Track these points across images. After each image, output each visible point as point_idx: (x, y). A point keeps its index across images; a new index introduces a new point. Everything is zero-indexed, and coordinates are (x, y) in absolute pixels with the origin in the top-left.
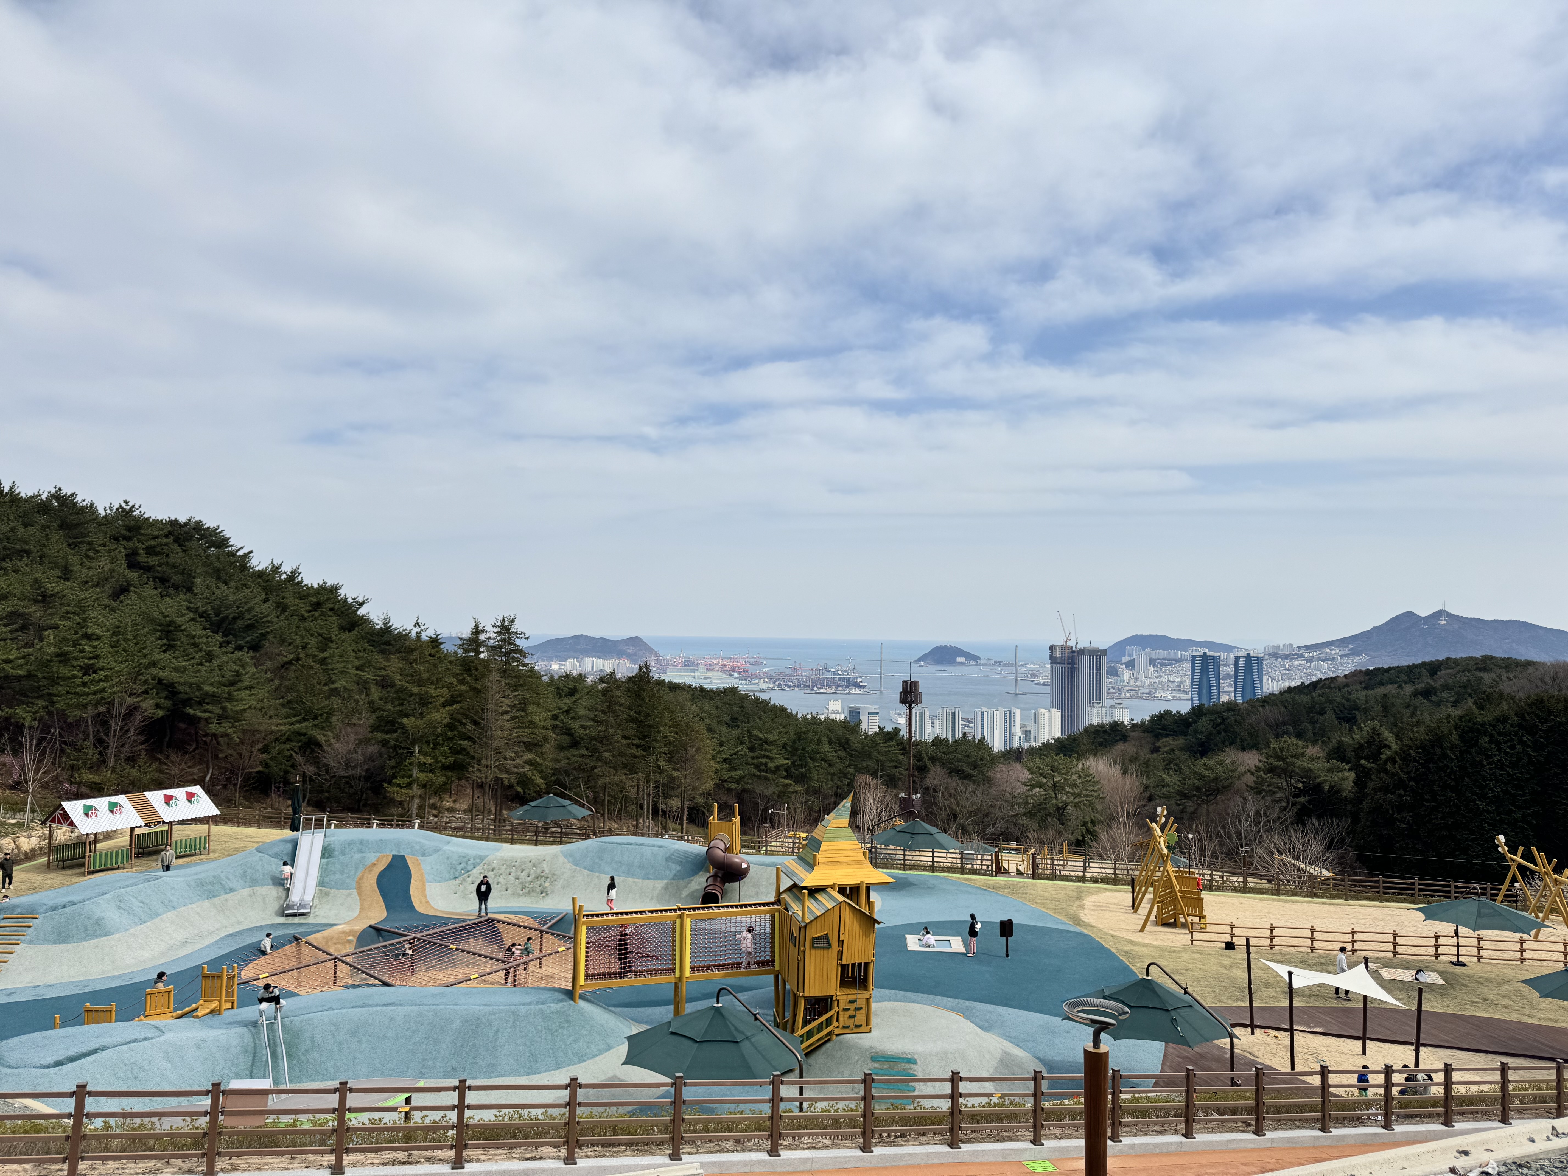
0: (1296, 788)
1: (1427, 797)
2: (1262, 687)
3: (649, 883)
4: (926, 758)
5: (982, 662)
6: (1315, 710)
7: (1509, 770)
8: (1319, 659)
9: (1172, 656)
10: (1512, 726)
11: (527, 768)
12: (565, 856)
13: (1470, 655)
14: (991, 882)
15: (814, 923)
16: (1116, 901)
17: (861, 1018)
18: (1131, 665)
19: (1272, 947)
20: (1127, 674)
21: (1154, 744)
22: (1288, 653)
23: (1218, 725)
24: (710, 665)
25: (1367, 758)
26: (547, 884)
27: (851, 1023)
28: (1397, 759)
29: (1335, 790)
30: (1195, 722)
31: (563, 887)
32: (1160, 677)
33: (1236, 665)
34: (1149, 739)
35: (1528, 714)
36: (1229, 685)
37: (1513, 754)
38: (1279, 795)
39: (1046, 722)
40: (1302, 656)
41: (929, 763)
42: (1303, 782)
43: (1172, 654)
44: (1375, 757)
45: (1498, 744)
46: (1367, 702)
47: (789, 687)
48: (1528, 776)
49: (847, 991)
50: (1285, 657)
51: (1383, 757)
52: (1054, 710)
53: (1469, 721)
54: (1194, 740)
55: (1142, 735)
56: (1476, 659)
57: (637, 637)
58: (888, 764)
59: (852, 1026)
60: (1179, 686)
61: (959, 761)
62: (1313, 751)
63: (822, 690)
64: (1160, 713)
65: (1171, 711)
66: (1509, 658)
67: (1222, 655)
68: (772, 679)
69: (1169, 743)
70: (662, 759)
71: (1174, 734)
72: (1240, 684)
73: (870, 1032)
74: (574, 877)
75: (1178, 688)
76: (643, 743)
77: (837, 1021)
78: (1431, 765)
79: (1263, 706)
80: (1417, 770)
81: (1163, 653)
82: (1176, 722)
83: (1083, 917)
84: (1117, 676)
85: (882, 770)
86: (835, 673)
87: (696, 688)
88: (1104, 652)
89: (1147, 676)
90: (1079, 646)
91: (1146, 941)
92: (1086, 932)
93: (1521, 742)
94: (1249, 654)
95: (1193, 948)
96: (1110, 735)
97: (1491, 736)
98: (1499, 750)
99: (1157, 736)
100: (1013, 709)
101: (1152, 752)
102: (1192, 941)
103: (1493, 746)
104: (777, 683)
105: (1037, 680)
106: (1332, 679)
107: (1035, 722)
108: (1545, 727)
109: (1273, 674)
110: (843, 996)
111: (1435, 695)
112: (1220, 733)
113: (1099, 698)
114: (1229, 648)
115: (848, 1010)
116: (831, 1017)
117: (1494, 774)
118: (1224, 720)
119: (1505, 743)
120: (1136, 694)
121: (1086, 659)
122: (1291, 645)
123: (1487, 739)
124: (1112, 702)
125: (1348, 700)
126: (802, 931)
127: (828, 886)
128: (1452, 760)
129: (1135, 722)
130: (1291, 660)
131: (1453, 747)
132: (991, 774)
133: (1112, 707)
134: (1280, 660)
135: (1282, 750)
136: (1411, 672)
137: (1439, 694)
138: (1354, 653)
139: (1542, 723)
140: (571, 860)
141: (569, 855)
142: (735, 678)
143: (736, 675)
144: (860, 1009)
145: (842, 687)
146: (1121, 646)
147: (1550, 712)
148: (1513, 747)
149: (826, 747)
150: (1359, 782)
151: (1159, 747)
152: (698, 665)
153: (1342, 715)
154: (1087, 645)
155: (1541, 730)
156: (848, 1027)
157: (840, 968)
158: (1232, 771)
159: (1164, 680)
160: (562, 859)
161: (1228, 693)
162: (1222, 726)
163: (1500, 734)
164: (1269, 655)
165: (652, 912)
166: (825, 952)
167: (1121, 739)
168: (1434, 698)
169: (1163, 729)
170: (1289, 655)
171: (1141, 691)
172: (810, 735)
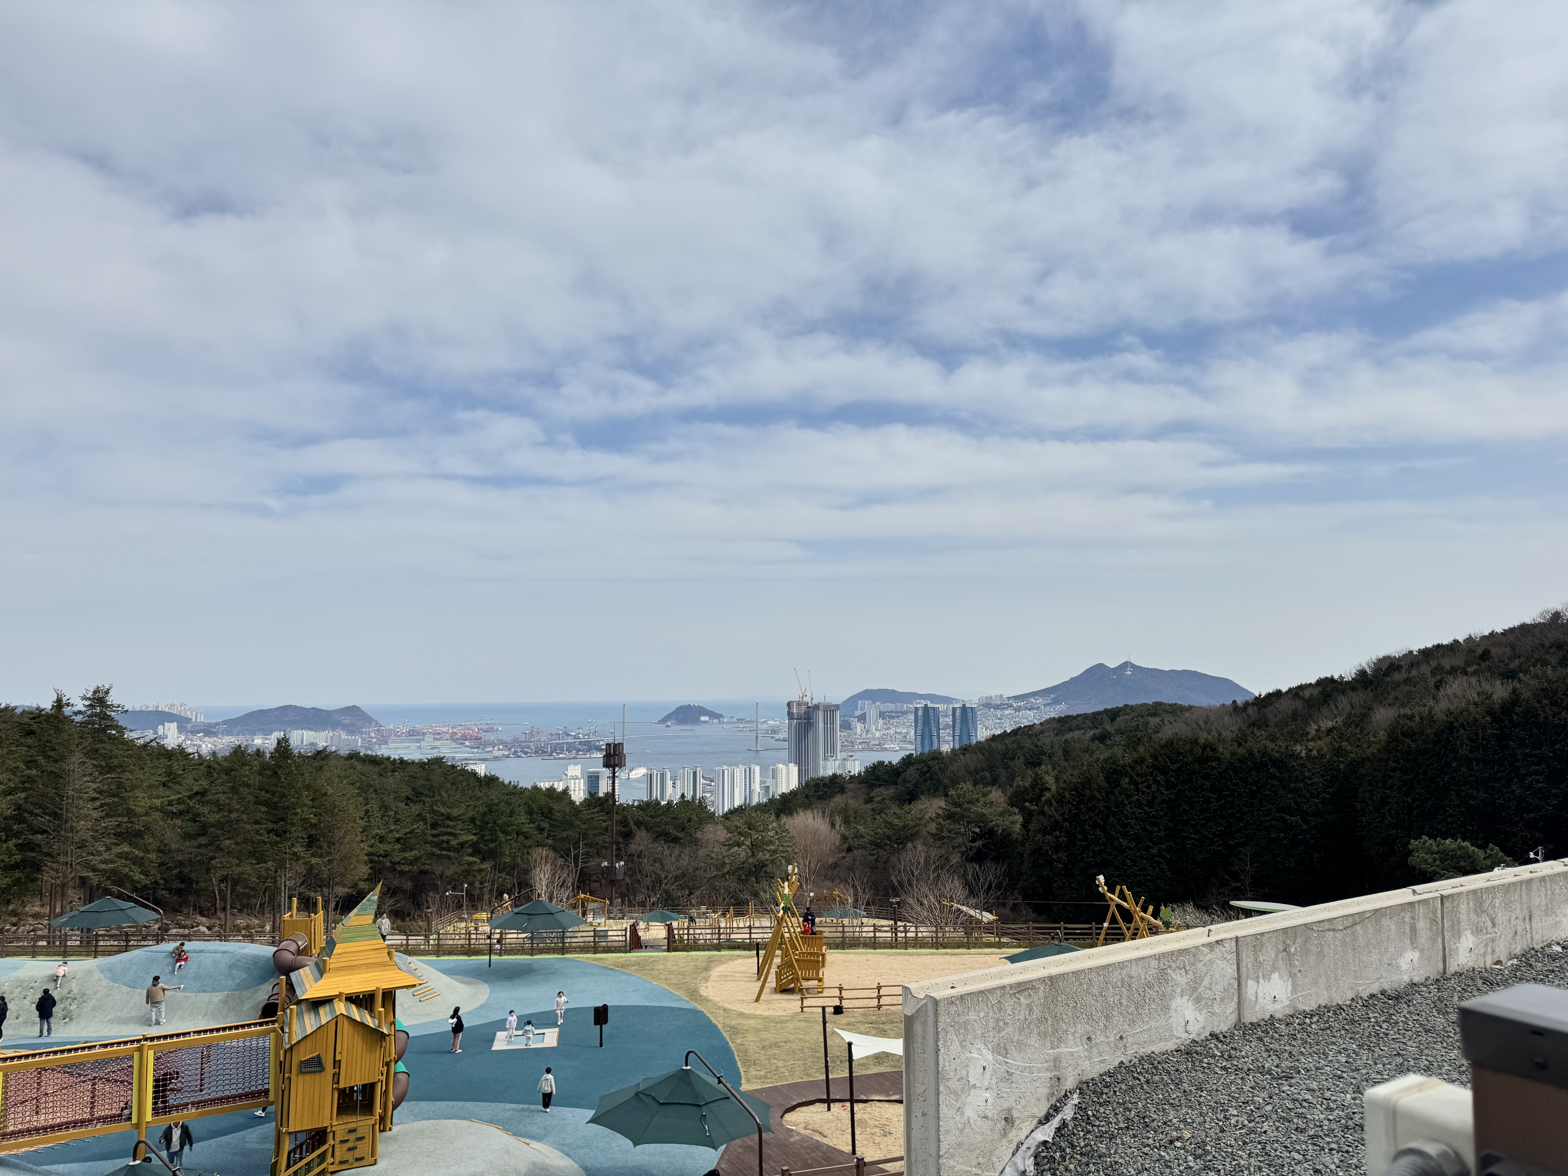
0: (973, 832)
1: (1079, 837)
2: (976, 736)
3: (205, 997)
4: (632, 823)
5: (726, 720)
6: (1008, 756)
7: (1146, 808)
8: (1026, 708)
9: (899, 709)
10: (1148, 767)
11: (119, 862)
12: (102, 972)
13: (1143, 702)
14: (621, 960)
15: (302, 1045)
16: (744, 969)
17: (363, 1149)
18: (862, 718)
19: (879, 1007)
20: (859, 727)
21: (868, 794)
22: (999, 703)
23: (924, 774)
24: (439, 734)
25: (1031, 802)
26: (73, 1007)
27: (349, 1156)
28: (1053, 802)
29: (1007, 834)
30: (904, 771)
31: (94, 1009)
32: (889, 729)
33: (954, 714)
34: (864, 790)
35: (1161, 755)
36: (949, 735)
37: (1148, 793)
38: (960, 840)
39: (784, 776)
40: (1011, 706)
41: (634, 828)
42: (979, 827)
43: (899, 706)
44: (1036, 800)
45: (1136, 784)
46: (1052, 747)
47: (526, 753)
48: (1162, 813)
49: (349, 1119)
50: (997, 707)
51: (1043, 799)
52: (792, 765)
53: (1114, 763)
54: (903, 789)
55: (858, 786)
56: (1149, 705)
57: (354, 706)
58: (591, 832)
59: (351, 1160)
60: (905, 737)
61: (667, 824)
62: (996, 795)
63: (561, 756)
64: (874, 764)
65: (884, 762)
66: (1175, 704)
67: (942, 707)
68: (506, 745)
69: (883, 792)
70: (298, 845)
71: (886, 783)
72: (957, 734)
73: (375, 1163)
74: (109, 995)
75: (904, 739)
76: (275, 826)
77: (333, 1156)
78: (1082, 806)
79: (964, 754)
80: (1070, 811)
81: (891, 707)
82: (888, 772)
83: (703, 992)
84: (851, 729)
85: (584, 839)
86: (575, 737)
87: (395, 760)
88: (837, 707)
89: (877, 730)
90: (814, 702)
91: (758, 1013)
92: (699, 1007)
93: (1155, 781)
94: (964, 705)
95: (802, 1016)
96: (829, 788)
97: (1131, 777)
98: (1137, 789)
99: (872, 787)
100: (752, 765)
101: (867, 802)
102: (802, 1008)
103: (1132, 787)
104: (513, 750)
105: (777, 737)
106: (1030, 727)
107: (773, 777)
108: (1175, 767)
109: (986, 723)
110: (339, 1126)
111: (1110, 739)
112: (926, 781)
113: (833, 751)
114: (947, 700)
115: (347, 1141)
116: (325, 1152)
117: (1134, 813)
118: (930, 768)
119: (1142, 783)
120: (868, 747)
121: (821, 714)
122: (1001, 696)
123: (1127, 780)
124: (845, 755)
125: (1036, 746)
126: (288, 1054)
127: (336, 997)
128: (1099, 800)
129: (852, 774)
130: (1002, 709)
131: (1100, 788)
132: (699, 835)
133: (844, 759)
134: (992, 710)
135: (959, 796)
136: (1095, 718)
137: (1112, 738)
138: (1056, 702)
139: (1173, 764)
140: (109, 975)
141: (108, 971)
142: (466, 747)
143: (467, 743)
144: (362, 1138)
145: (583, 751)
146: (853, 701)
147: (1179, 753)
148: (1149, 787)
149: (523, 819)
150: (1025, 825)
151: (873, 797)
152: (424, 734)
153: (1031, 761)
154: (821, 701)
155: (1172, 770)
156: (346, 1162)
157: (336, 1094)
158: (919, 819)
159: (892, 732)
160: (97, 975)
161: (948, 742)
162: (928, 775)
163: (1138, 775)
164: (983, 705)
165: (199, 1032)
166: (317, 1076)
167: (838, 792)
168: (1109, 742)
169: (877, 779)
170: (1000, 705)
171: (872, 743)
172: (503, 807)
